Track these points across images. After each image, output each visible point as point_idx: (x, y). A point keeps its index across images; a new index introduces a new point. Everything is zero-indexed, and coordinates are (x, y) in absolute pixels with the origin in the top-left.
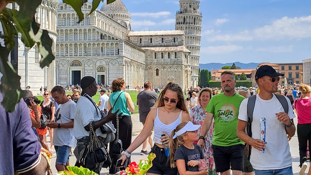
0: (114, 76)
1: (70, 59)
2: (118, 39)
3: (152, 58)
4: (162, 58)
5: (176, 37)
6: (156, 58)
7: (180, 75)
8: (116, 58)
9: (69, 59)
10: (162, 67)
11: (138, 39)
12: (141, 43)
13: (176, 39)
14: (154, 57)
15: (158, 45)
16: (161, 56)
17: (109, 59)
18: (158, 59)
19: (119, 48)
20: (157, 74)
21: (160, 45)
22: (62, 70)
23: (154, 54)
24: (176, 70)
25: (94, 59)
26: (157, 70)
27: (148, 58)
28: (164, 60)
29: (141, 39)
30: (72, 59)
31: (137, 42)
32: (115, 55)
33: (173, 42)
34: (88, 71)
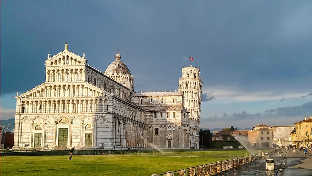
0: (102, 134)
1: (57, 116)
2: (107, 95)
3: (151, 118)
4: (161, 117)
5: (174, 98)
6: (155, 118)
7: (178, 134)
8: (105, 115)
10: (162, 126)
11: (139, 100)
12: (142, 103)
13: (175, 100)
14: (154, 117)
15: (157, 105)
16: (160, 115)
18: (157, 119)
19: (108, 105)
20: (157, 133)
21: (160, 105)
22: (49, 127)
23: (154, 113)
24: (174, 129)
25: (82, 116)
26: (157, 129)
27: (148, 118)
28: (163, 120)
29: (142, 100)
30: (59, 115)
31: (138, 103)
33: (172, 103)
34: (76, 129)
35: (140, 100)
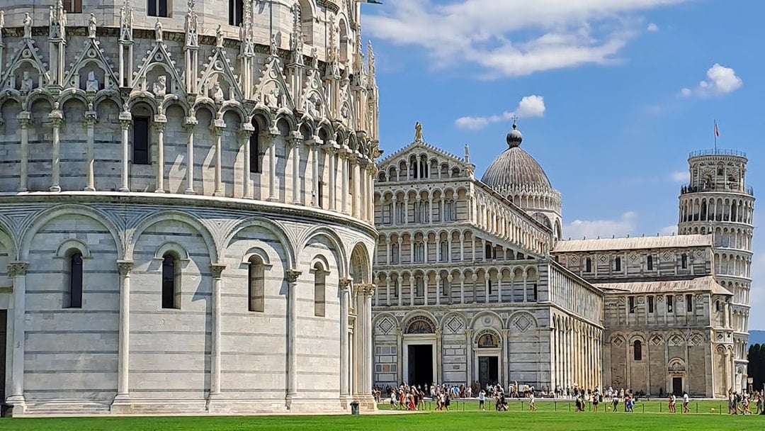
0: (524, 359)
1: (403, 315)
2: (533, 258)
3: (621, 311)
4: (651, 311)
5: (687, 253)
6: (632, 312)
7: (704, 358)
8: (530, 310)
9: (402, 313)
10: (652, 336)
11: (581, 261)
12: (589, 270)
13: (688, 258)
14: (627, 310)
15: (636, 275)
16: (646, 305)
17: (509, 312)
18: (640, 315)
19: (538, 283)
20: (638, 356)
21: (642, 276)
22: (382, 342)
23: (627, 299)
24: (690, 344)
25: (468, 312)
26: (638, 344)
27: (612, 312)
28: (657, 316)
29: (589, 261)
30: (409, 312)
31: (578, 269)
32: (525, 300)
33: (680, 268)
34: (453, 346)
35: (585, 262)
